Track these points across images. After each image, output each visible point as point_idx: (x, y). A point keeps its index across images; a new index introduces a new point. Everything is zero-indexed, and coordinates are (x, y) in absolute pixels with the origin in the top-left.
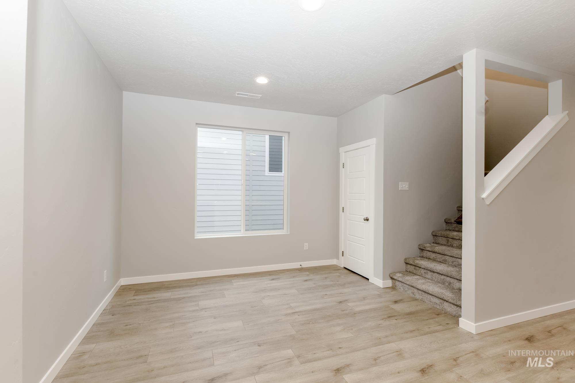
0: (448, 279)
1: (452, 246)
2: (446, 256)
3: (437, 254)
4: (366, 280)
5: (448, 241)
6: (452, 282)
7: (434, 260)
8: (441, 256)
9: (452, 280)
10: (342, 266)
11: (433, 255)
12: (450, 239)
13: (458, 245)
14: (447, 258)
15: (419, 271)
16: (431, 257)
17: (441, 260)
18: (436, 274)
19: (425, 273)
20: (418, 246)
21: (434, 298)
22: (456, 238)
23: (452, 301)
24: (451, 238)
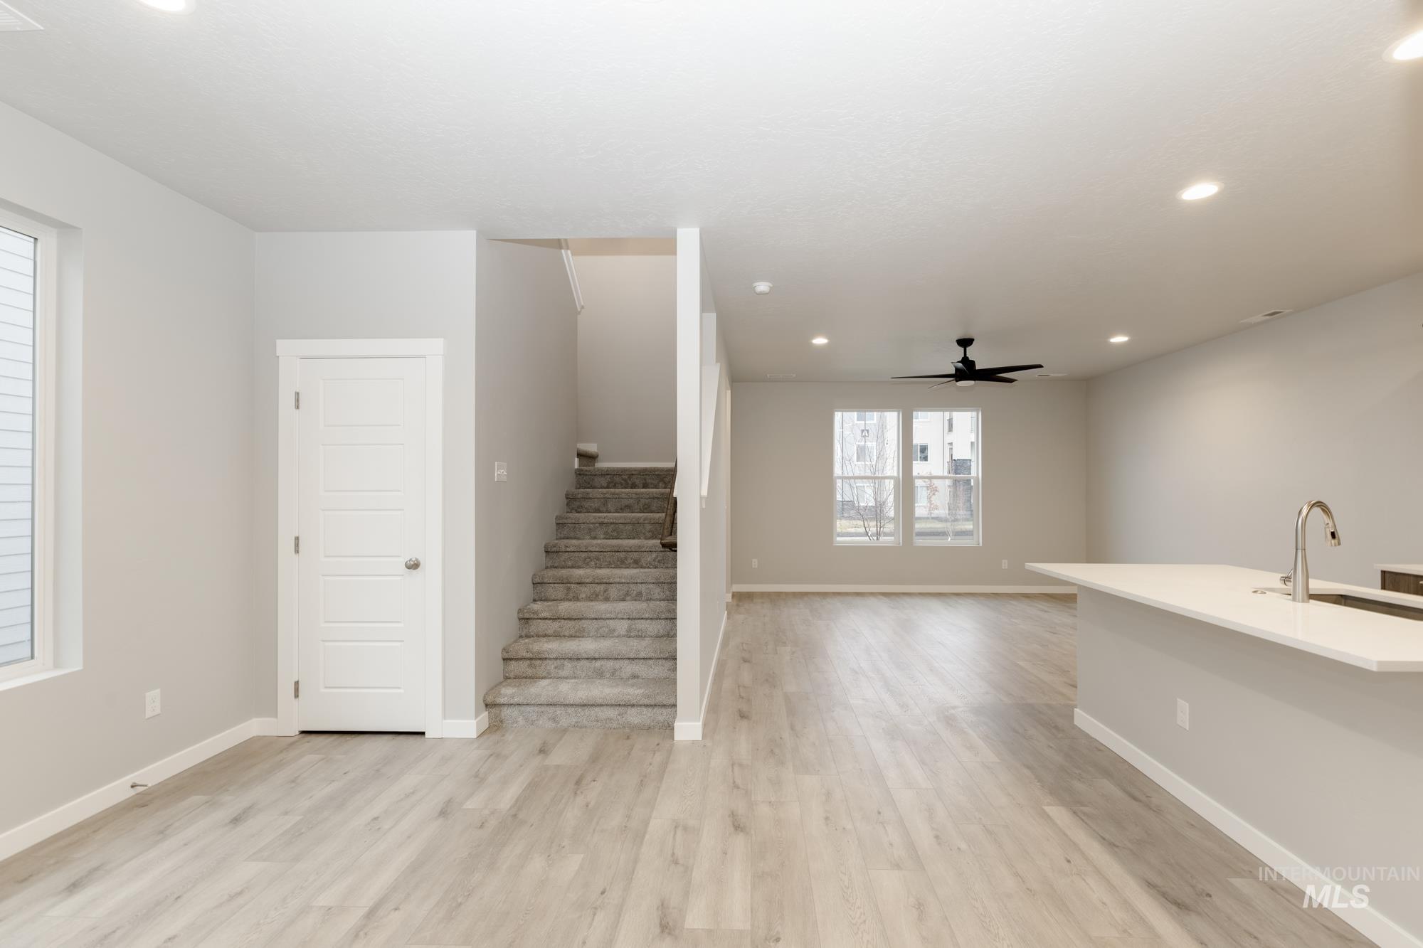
0: (610, 664)
1: (576, 599)
2: (583, 621)
3: (563, 621)
4: (418, 737)
5: (569, 589)
6: (617, 667)
7: (557, 636)
8: (571, 623)
9: (618, 664)
10: (294, 731)
11: (553, 626)
12: (573, 585)
13: (589, 594)
14: (585, 623)
15: (542, 667)
16: (550, 632)
17: (573, 632)
18: (582, 663)
19: (556, 668)
20: (518, 613)
21: (605, 709)
22: (588, 581)
23: (646, 702)
24: (575, 583)
